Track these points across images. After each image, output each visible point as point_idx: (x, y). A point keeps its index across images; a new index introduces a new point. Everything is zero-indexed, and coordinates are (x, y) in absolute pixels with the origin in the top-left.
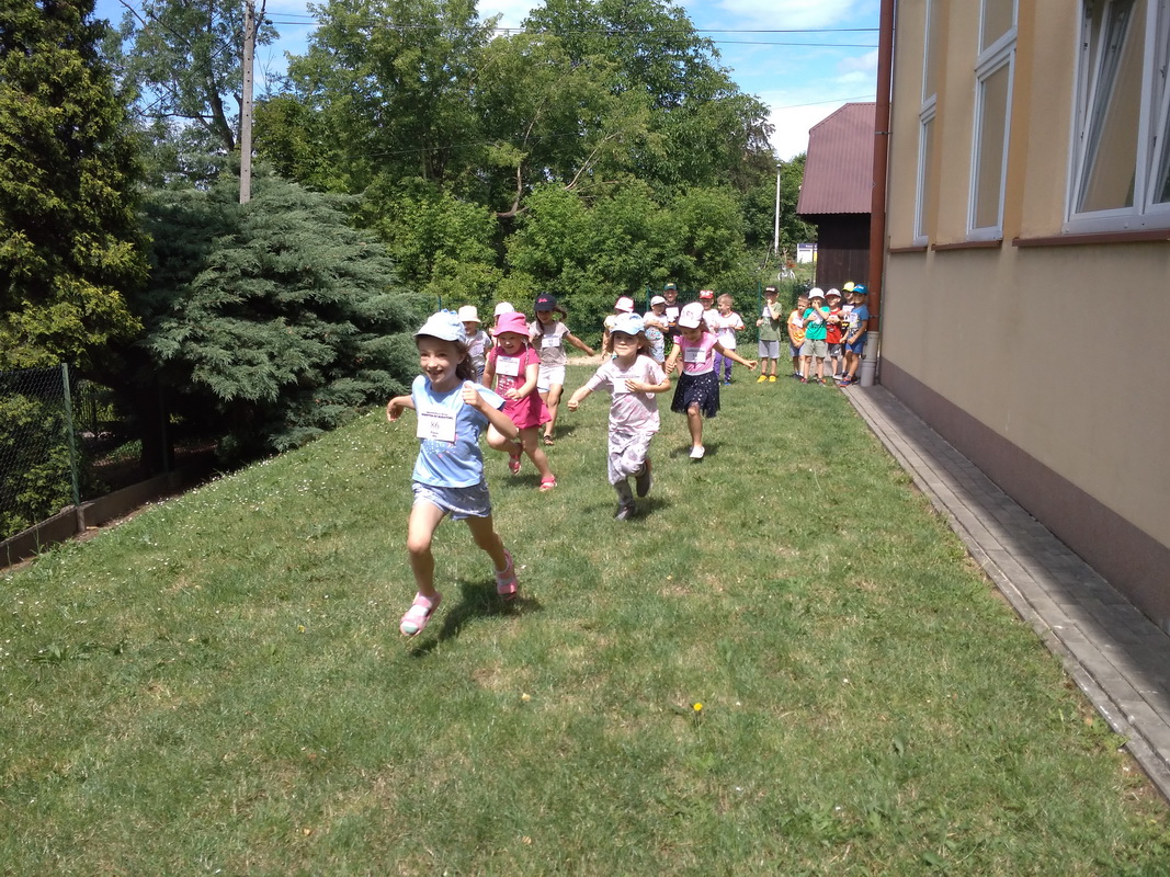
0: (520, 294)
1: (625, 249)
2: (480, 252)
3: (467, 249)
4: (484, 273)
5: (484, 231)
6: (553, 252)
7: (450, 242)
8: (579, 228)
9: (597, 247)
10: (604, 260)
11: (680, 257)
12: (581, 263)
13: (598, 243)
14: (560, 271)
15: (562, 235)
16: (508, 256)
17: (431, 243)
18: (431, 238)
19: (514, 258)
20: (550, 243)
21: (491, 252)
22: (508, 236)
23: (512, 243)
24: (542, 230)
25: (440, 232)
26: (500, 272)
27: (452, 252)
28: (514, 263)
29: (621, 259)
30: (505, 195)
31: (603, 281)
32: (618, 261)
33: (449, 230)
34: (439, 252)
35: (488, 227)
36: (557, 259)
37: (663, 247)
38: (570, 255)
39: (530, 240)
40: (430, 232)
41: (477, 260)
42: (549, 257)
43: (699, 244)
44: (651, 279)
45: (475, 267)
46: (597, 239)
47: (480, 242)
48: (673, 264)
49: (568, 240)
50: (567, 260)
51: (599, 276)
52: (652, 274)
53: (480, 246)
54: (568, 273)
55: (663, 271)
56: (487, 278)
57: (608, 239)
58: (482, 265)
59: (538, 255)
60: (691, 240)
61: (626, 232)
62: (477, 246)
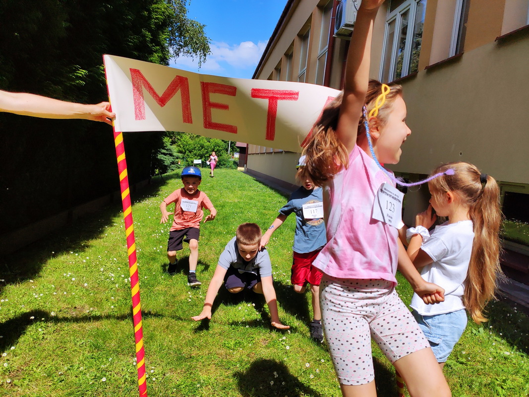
6: (184, 149)
10: (195, 152)
15: (186, 145)
20: (184, 147)
32: (198, 152)
38: (188, 150)
39: (179, 146)
43: (215, 150)
44: (205, 157)
49: (188, 147)
59: (181, 149)
60: (214, 149)
61: (200, 146)
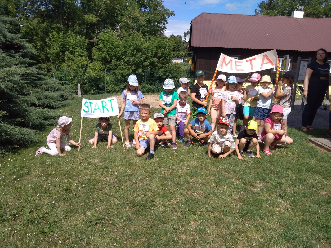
0: (97, 68)
1: (134, 55)
2: (82, 53)
3: (77, 51)
4: (84, 61)
5: (84, 46)
6: (109, 54)
7: (71, 49)
8: (118, 47)
9: (125, 54)
10: (127, 58)
11: (153, 59)
12: (119, 59)
13: (125, 52)
14: (111, 61)
16: (93, 55)
17: (64, 49)
18: (64, 47)
19: (95, 56)
21: (86, 53)
22: (93, 48)
23: (94, 51)
24: (105, 47)
25: (67, 45)
26: (90, 61)
27: (72, 53)
28: (95, 57)
29: (133, 58)
30: (91, 34)
31: (127, 66)
33: (71, 44)
34: (67, 52)
35: (85, 44)
36: (110, 57)
37: (147, 55)
38: (115, 56)
40: (63, 45)
41: (81, 56)
42: (107, 56)
43: (159, 54)
45: (80, 58)
46: (124, 51)
47: (82, 50)
48: (151, 61)
49: (114, 51)
50: (114, 58)
51: (125, 64)
52: (144, 64)
53: (82, 51)
54: (114, 62)
55: (147, 63)
56: (85, 63)
57: (128, 51)
58: (83, 58)
60: (156, 53)
61: (134, 49)
62: (81, 51)
